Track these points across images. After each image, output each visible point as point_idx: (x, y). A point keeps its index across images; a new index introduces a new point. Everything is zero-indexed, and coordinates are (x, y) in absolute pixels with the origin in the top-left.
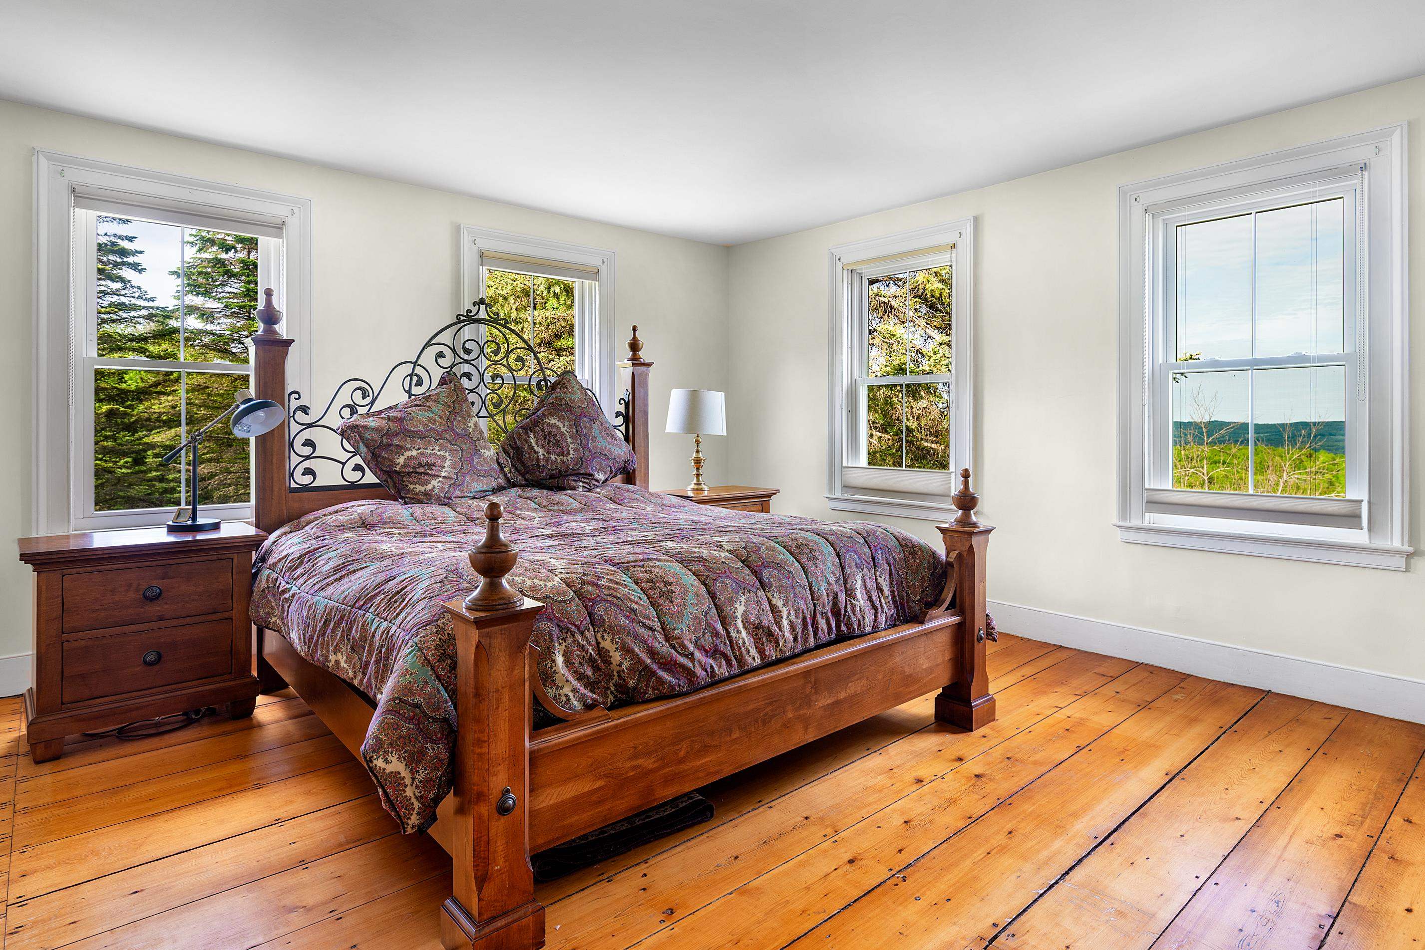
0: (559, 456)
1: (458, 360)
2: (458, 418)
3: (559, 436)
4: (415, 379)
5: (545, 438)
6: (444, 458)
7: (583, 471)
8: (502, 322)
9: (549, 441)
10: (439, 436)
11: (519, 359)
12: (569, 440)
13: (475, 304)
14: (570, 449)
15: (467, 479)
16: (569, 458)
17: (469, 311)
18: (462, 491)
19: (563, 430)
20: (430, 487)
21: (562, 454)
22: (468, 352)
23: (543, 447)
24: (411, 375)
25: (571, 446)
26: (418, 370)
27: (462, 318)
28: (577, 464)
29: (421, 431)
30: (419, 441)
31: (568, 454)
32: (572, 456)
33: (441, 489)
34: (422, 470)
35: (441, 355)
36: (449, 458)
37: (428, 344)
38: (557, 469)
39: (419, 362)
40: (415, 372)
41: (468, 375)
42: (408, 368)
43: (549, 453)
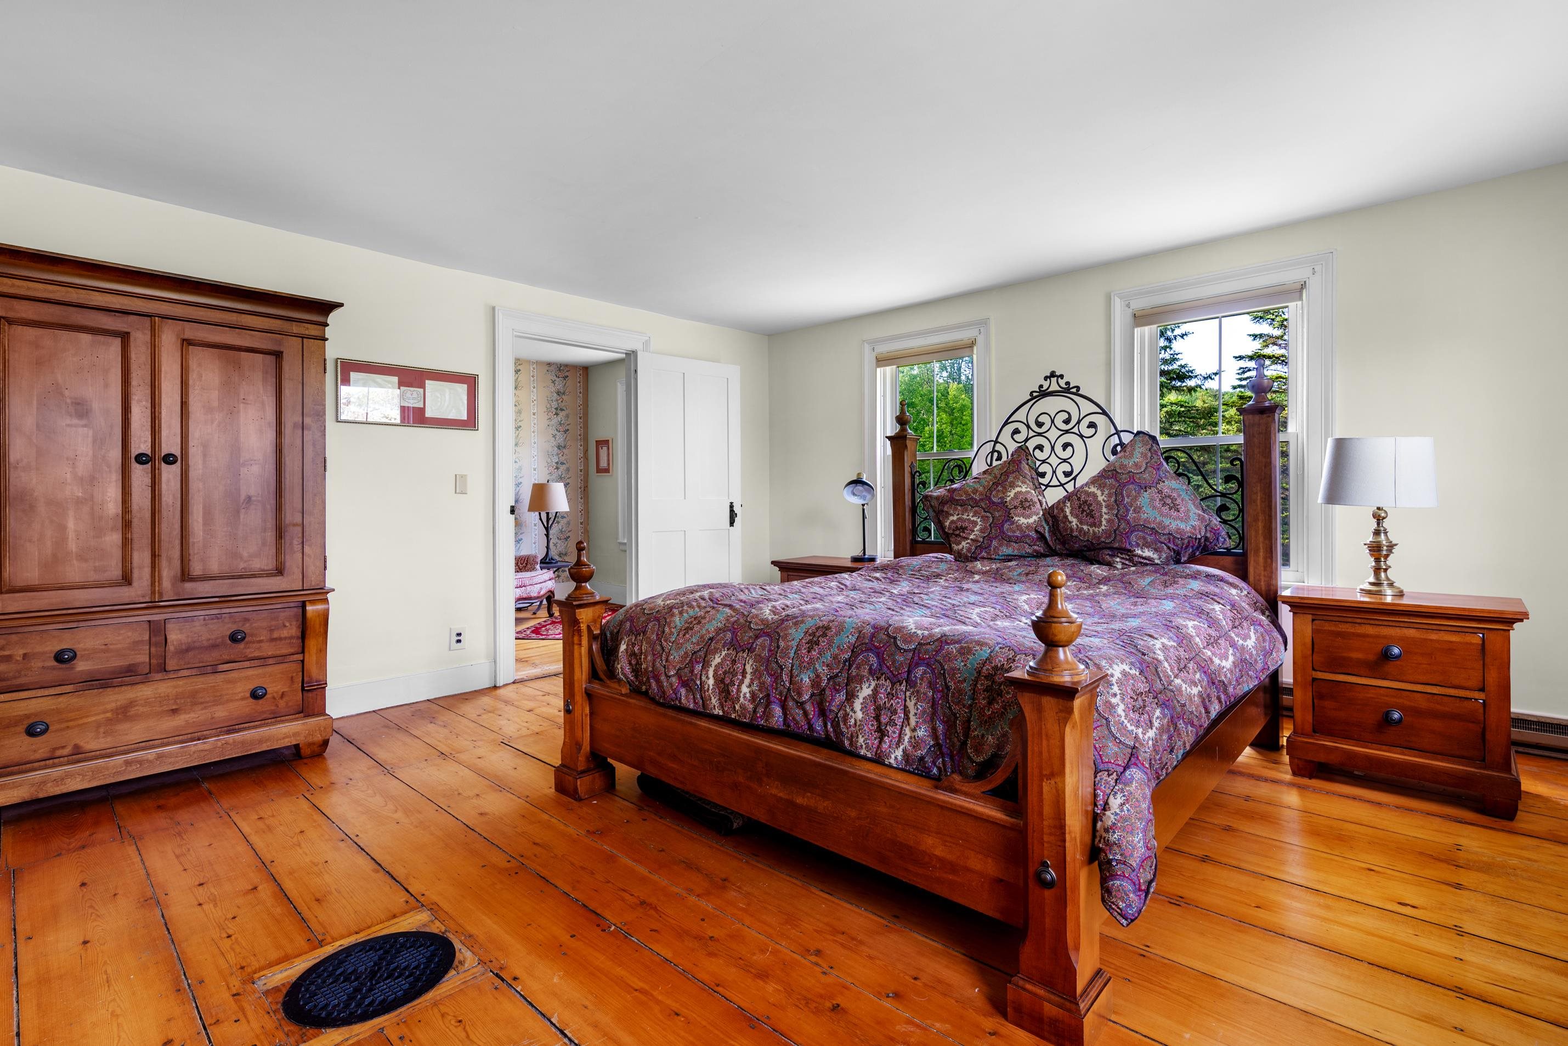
0: (1091, 526)
1: (1031, 434)
2: (1000, 488)
3: (1094, 505)
4: (996, 455)
5: (1080, 507)
6: (975, 523)
7: (1117, 545)
8: (1074, 390)
9: (1083, 511)
10: (976, 503)
11: (1092, 425)
12: (1104, 510)
13: (1046, 378)
14: (1103, 519)
15: (995, 543)
16: (1100, 530)
17: (1041, 386)
18: (988, 553)
19: (1100, 498)
20: (960, 547)
21: (1093, 525)
22: (1040, 425)
23: (1077, 516)
24: (992, 453)
25: (1105, 516)
26: (998, 447)
27: (1035, 394)
28: (1110, 536)
29: (963, 500)
30: (959, 508)
31: (1100, 525)
32: (1103, 527)
33: (969, 550)
34: (957, 532)
35: (1016, 431)
36: (980, 523)
37: (1006, 423)
38: (1088, 540)
39: (999, 440)
40: (996, 449)
41: (1040, 447)
42: (989, 447)
43: (1081, 523)
